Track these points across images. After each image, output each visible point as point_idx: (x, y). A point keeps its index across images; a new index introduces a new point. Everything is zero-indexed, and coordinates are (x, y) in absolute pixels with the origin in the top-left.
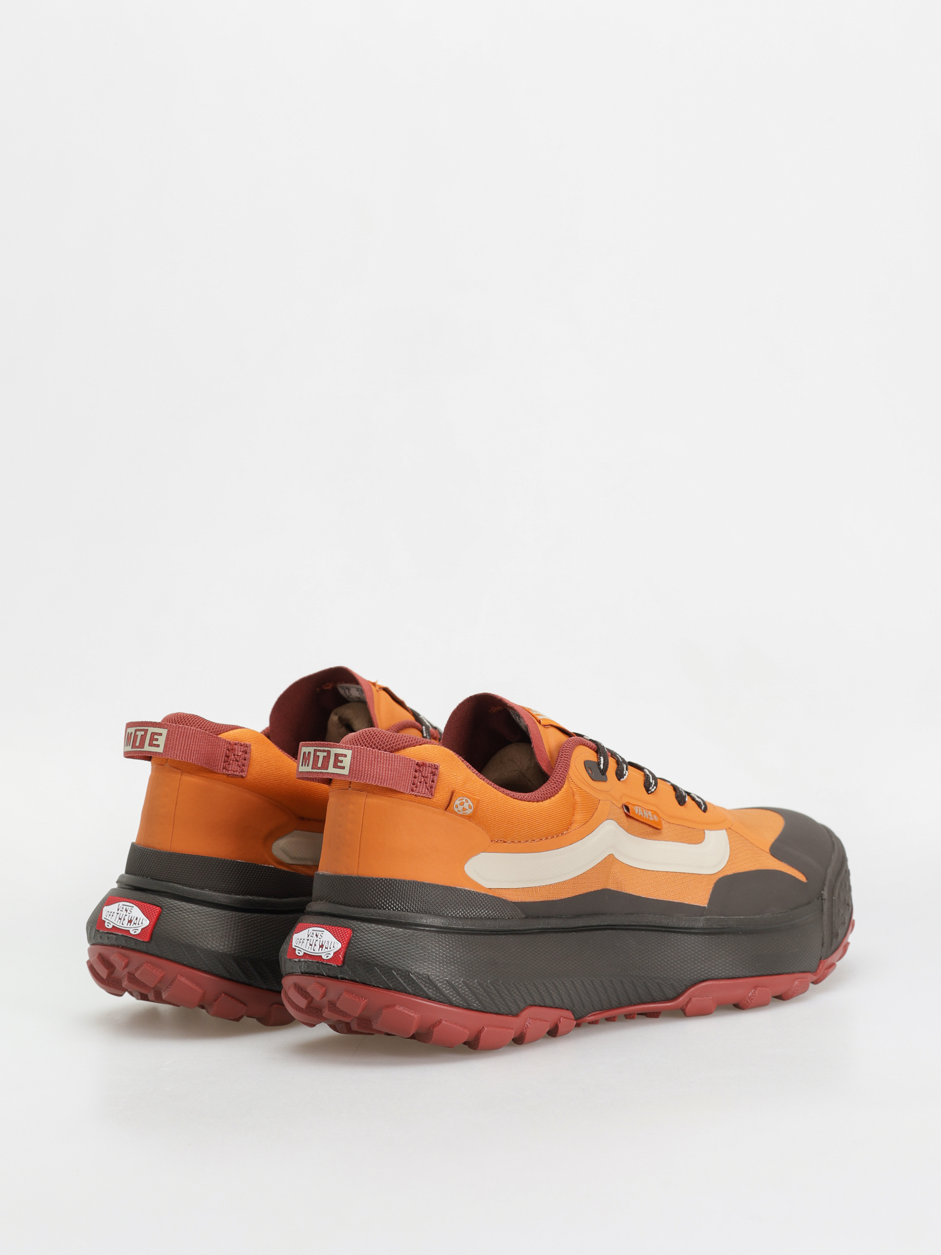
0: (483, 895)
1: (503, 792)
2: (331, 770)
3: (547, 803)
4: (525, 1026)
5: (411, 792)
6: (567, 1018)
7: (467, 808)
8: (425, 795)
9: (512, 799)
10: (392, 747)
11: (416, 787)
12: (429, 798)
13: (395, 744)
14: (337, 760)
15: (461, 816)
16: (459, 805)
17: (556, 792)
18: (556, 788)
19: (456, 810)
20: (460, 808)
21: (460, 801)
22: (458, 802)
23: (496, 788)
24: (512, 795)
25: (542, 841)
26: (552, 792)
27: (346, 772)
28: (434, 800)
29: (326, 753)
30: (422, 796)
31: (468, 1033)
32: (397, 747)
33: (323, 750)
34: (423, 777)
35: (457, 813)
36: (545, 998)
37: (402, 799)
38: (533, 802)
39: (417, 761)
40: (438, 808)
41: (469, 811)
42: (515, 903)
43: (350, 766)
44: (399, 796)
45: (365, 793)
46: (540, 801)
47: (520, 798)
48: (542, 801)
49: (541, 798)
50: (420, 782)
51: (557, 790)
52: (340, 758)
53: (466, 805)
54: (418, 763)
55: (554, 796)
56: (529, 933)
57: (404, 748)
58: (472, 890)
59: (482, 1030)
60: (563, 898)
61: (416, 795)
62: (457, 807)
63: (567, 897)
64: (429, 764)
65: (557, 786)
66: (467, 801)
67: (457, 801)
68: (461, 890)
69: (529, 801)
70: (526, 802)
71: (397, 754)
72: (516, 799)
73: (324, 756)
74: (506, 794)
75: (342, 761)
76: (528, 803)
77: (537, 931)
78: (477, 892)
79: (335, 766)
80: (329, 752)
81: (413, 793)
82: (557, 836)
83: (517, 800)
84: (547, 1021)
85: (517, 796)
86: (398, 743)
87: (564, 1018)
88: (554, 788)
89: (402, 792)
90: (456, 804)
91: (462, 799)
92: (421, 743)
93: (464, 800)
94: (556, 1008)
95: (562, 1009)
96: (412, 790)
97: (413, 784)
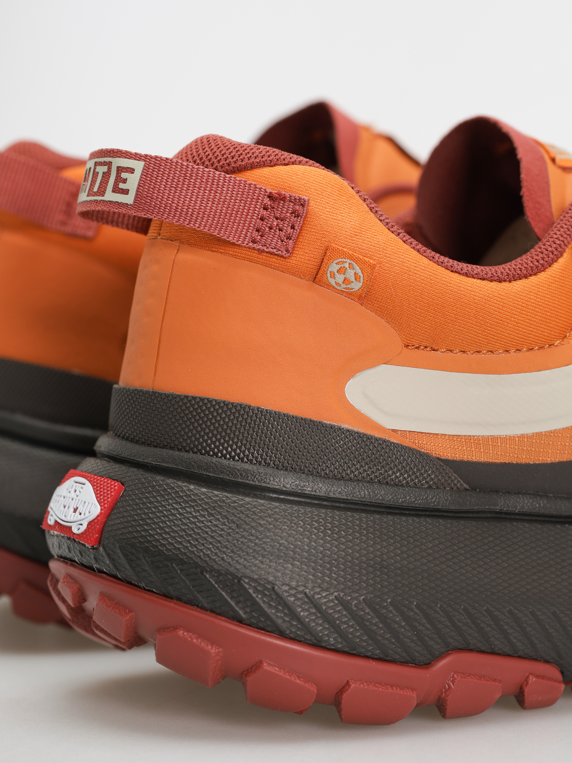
0: (376, 439)
1: (432, 259)
2: (110, 196)
3: (518, 285)
4: (445, 687)
5: (251, 244)
6: (543, 677)
7: (353, 279)
8: (275, 251)
9: (449, 272)
10: (229, 165)
11: (262, 236)
12: (282, 256)
13: (234, 160)
14: (119, 180)
15: (341, 292)
16: (336, 274)
17: (543, 268)
18: (541, 262)
19: (332, 281)
20: (340, 278)
21: (339, 266)
22: (334, 267)
23: (418, 251)
24: (449, 264)
25: (508, 355)
26: (532, 267)
27: (129, 199)
28: (293, 261)
29: (107, 167)
30: (271, 253)
31: (315, 691)
32: (237, 165)
33: (105, 162)
34: (277, 219)
35: (334, 287)
36: (492, 639)
37: (235, 257)
38: (491, 281)
39: (269, 191)
40: (300, 277)
41: (356, 286)
42: (446, 462)
43: (138, 188)
44: (231, 250)
45: (177, 243)
46: (505, 281)
47: (464, 271)
48: (510, 282)
49: (508, 275)
50: (270, 228)
51: (543, 265)
52: (124, 175)
53: (350, 274)
54: (270, 193)
55: (535, 274)
56: (471, 518)
57: (252, 167)
58: (356, 429)
59: (344, 687)
60: (549, 461)
61: (259, 250)
62: (333, 275)
63: (557, 460)
64: (290, 196)
65: (543, 259)
66: (351, 266)
67: (334, 264)
68: (332, 427)
69: (484, 279)
70: (475, 280)
71: (240, 177)
72: (456, 272)
73: (104, 173)
74: (437, 263)
75: (126, 180)
76: (479, 281)
77: (489, 515)
78: (364, 435)
79: (116, 190)
80: (109, 164)
81: (255, 245)
82: (541, 348)
83: (457, 275)
84: (495, 680)
85: (459, 267)
86: (241, 157)
87: (537, 676)
88: (538, 262)
89: (233, 244)
90: (330, 270)
91: (344, 262)
92: (286, 162)
93: (347, 265)
94: (520, 657)
95: (536, 660)
96: (254, 242)
97: (258, 230)
